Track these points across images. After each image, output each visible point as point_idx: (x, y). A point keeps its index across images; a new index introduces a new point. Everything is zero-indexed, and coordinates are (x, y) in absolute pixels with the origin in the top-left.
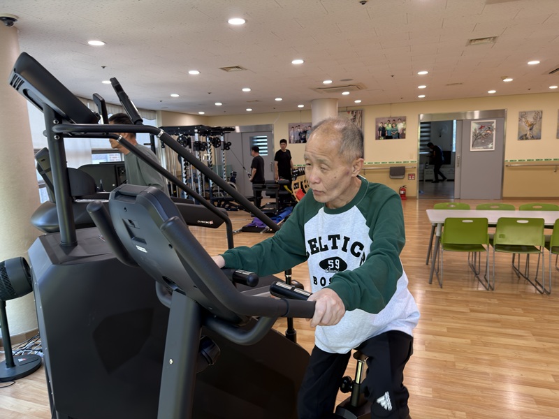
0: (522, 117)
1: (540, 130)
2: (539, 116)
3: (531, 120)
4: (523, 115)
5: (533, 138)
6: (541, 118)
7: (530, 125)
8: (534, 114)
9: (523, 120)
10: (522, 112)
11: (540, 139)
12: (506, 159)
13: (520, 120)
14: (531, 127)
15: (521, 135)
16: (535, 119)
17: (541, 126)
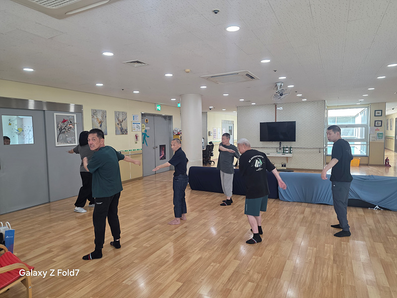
0: (94, 114)
1: (106, 127)
2: (104, 114)
6: (106, 117)
7: (100, 122)
8: (101, 113)
9: (95, 117)
10: (93, 110)
11: (106, 134)
13: (93, 117)
16: (102, 118)
17: (106, 124)
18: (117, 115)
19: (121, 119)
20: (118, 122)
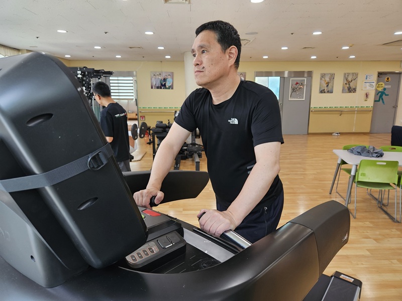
0: (322, 77)
1: (333, 87)
2: (332, 76)
3: (327, 79)
4: (323, 76)
5: (328, 92)
6: (333, 78)
8: (329, 75)
9: (323, 79)
10: (322, 74)
11: (332, 93)
12: (311, 107)
13: (321, 79)
14: (328, 84)
15: (321, 90)
16: (330, 79)
17: (333, 84)
18: (346, 76)
19: (350, 79)
20: (346, 82)
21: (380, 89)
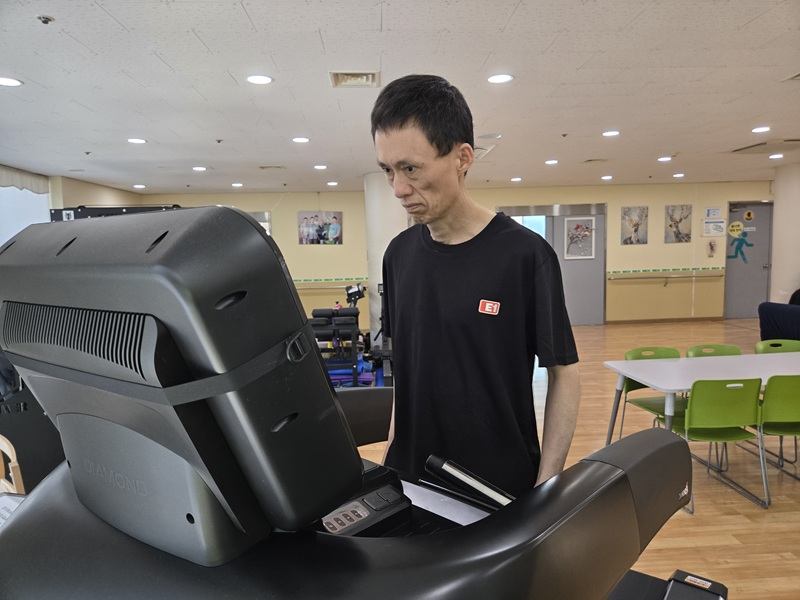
0: (625, 214)
1: (646, 232)
2: (644, 213)
3: (635, 218)
4: (626, 212)
5: (638, 242)
6: (647, 216)
7: (635, 226)
8: (638, 211)
9: (627, 218)
10: (623, 208)
11: (646, 243)
12: (608, 270)
13: (623, 218)
14: (636, 227)
15: (625, 238)
16: (640, 217)
17: (647, 227)
18: (670, 212)
19: (677, 217)
20: (670, 223)
21: (736, 235)
